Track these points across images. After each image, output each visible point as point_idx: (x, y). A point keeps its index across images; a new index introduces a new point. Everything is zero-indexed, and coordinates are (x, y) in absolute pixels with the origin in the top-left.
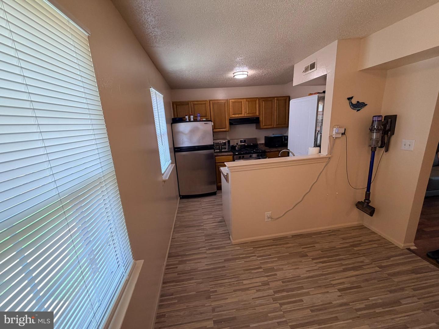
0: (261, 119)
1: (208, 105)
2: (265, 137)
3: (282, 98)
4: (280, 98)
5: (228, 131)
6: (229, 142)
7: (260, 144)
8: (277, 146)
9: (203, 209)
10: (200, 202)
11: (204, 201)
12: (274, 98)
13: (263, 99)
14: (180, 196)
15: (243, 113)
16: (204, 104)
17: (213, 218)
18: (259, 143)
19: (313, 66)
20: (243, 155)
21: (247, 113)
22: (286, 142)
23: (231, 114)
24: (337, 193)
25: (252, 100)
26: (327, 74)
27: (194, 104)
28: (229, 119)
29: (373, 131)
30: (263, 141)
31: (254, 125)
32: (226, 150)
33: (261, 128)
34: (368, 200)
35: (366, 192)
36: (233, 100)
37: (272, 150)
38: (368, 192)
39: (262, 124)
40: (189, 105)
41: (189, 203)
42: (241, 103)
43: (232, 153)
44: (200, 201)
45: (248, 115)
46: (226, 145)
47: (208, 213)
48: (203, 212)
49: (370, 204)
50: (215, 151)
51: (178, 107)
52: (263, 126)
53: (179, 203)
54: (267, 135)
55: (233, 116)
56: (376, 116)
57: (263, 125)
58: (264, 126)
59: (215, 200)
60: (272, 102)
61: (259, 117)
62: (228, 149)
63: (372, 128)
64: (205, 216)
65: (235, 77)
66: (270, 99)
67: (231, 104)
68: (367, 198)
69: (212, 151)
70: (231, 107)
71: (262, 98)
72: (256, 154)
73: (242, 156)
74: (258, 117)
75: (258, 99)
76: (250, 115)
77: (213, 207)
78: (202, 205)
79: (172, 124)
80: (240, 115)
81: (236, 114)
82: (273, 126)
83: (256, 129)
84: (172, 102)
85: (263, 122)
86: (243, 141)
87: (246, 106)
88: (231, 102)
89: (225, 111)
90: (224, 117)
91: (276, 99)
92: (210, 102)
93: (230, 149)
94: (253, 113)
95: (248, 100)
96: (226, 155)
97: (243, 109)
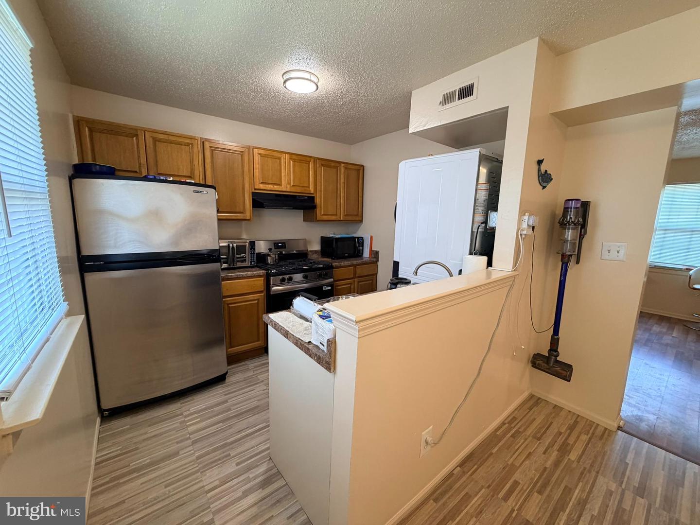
0: (318, 201)
1: (198, 147)
2: (322, 237)
3: (353, 167)
4: (350, 166)
5: (249, 220)
6: (252, 244)
7: (311, 251)
8: (346, 255)
9: (194, 442)
10: (181, 419)
11: (192, 410)
12: (340, 163)
13: (323, 163)
14: (101, 410)
15: (283, 183)
16: (188, 145)
17: (237, 474)
18: (309, 250)
19: (466, 92)
20: (283, 276)
21: (292, 184)
22: (361, 248)
23: (257, 180)
24: (523, 347)
25: (301, 160)
26: (508, 107)
27: (155, 140)
28: (252, 193)
29: (564, 226)
30: (317, 247)
31: (300, 214)
32: (247, 264)
33: (318, 219)
34: (556, 351)
35: (552, 336)
36: (262, 152)
37: (342, 264)
38: (556, 337)
39: (320, 212)
40: (137, 139)
41: (142, 431)
42: (278, 161)
43: (262, 272)
44: (178, 412)
45: (293, 190)
46: (245, 254)
47: (218, 454)
48: (198, 458)
49: (558, 359)
50: (221, 266)
51: (97, 135)
52: (321, 215)
53: (99, 441)
54: (324, 235)
55: (262, 186)
56: (572, 200)
57: (322, 213)
58: (324, 215)
59: (226, 401)
60: (337, 169)
61: (314, 197)
62: (251, 262)
63: (563, 220)
64: (208, 473)
65: (288, 84)
66: (333, 164)
67: (257, 158)
68: (555, 348)
69: (215, 266)
70: (256, 166)
71: (319, 159)
72: (302, 274)
73: (287, 277)
74: (313, 195)
75: (312, 160)
76: (299, 190)
77: (230, 427)
78: (191, 429)
79: (71, 179)
80: (276, 188)
81: (268, 184)
82: (338, 217)
83: (304, 221)
84: (73, 116)
85: (321, 207)
86: (280, 244)
87: (290, 171)
88: (257, 154)
89: (243, 171)
90: (241, 186)
91: (343, 167)
92: (203, 142)
93: (254, 262)
94: (303, 187)
95: (294, 157)
96: (250, 275)
97: (283, 174)
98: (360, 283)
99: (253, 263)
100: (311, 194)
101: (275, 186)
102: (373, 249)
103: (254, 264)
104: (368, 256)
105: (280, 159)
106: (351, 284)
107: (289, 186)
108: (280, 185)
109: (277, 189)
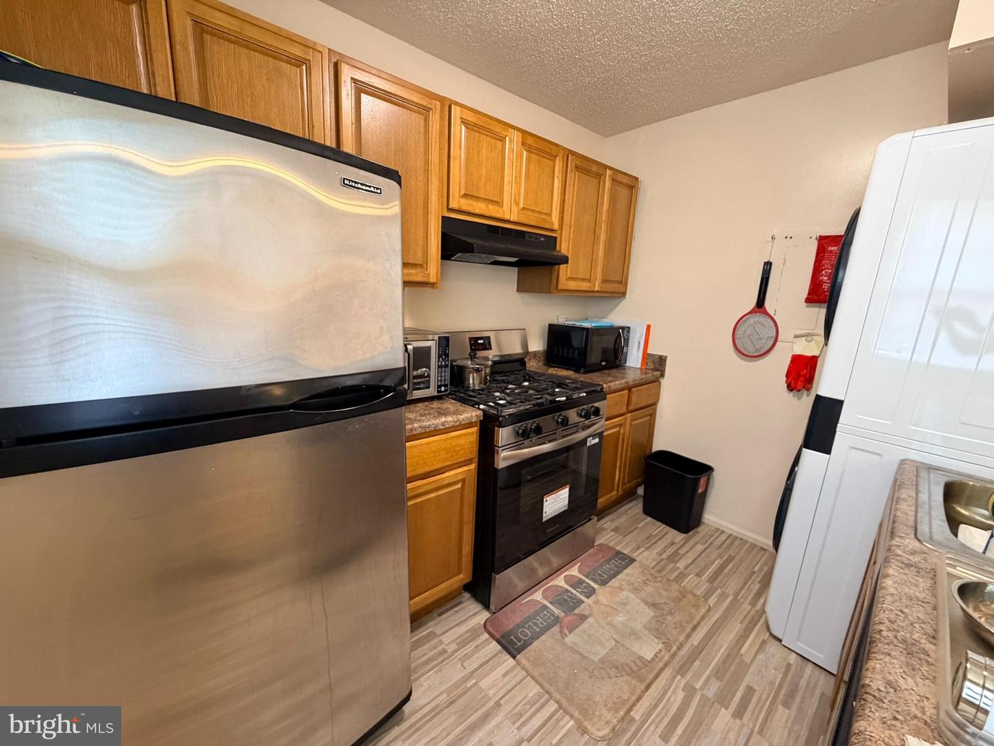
1: (323, 74)
2: (551, 326)
3: (625, 180)
4: (620, 178)
6: (444, 344)
8: (603, 363)
12: (607, 167)
13: (577, 162)
15: (506, 199)
16: (298, 62)
20: (523, 423)
21: (522, 205)
22: (626, 349)
23: (454, 187)
25: (542, 150)
27: (201, 29)
28: (444, 218)
32: (432, 391)
33: (559, 288)
36: (471, 117)
39: (564, 273)
42: (499, 143)
43: (475, 415)
45: (523, 218)
46: (429, 367)
52: (566, 280)
55: (465, 204)
57: (568, 276)
58: (570, 279)
60: (599, 180)
61: (557, 238)
62: (439, 387)
66: (594, 169)
67: (457, 130)
70: (455, 150)
71: (572, 153)
73: (528, 424)
74: (555, 235)
75: (561, 154)
76: (532, 219)
80: (492, 210)
81: (477, 198)
82: (591, 284)
83: (518, 290)
86: (479, 342)
87: (520, 173)
88: (459, 121)
89: (427, 162)
90: (421, 199)
91: (610, 176)
92: (336, 65)
93: (445, 386)
94: (540, 212)
95: (530, 141)
96: (451, 424)
97: (506, 179)
98: (635, 422)
99: (443, 389)
100: (552, 230)
101: (490, 207)
102: (649, 352)
103: (446, 391)
104: (639, 366)
105: (503, 140)
106: (620, 425)
107: (516, 209)
108: (498, 203)
109: (493, 215)
